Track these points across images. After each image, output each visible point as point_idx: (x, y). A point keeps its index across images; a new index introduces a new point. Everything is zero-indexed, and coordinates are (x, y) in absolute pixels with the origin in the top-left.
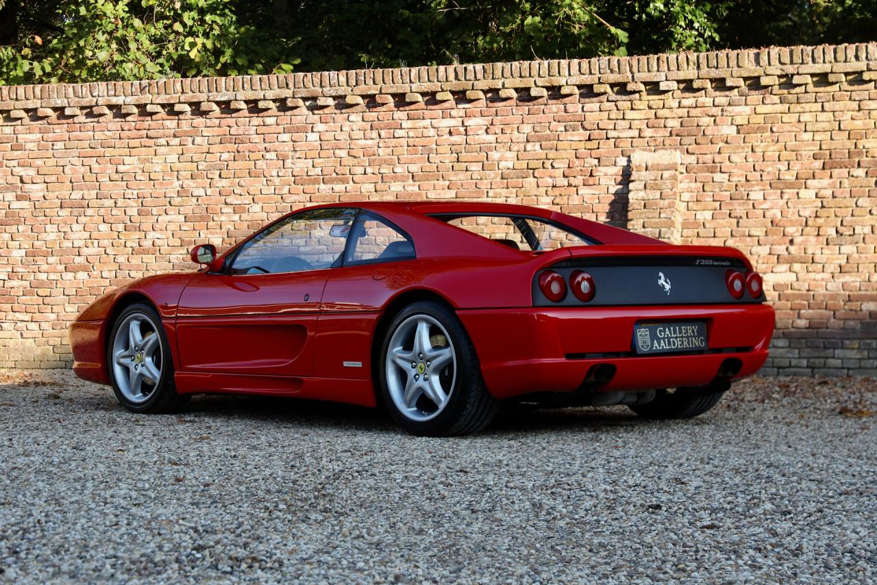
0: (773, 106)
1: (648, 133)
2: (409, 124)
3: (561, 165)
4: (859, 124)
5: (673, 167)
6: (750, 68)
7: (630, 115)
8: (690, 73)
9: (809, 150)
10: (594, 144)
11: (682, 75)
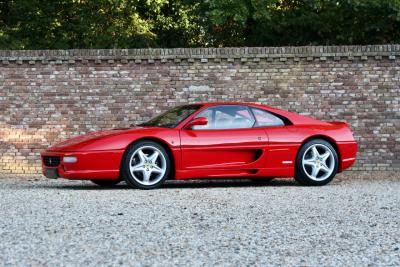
0: (245, 69)
1: (196, 78)
2: (95, 72)
3: (160, 91)
4: (278, 77)
5: (206, 92)
6: (237, 55)
7: (189, 71)
8: (214, 56)
9: (259, 87)
10: (173, 82)
11: (210, 57)
